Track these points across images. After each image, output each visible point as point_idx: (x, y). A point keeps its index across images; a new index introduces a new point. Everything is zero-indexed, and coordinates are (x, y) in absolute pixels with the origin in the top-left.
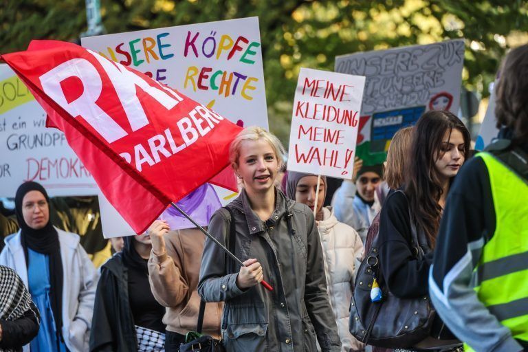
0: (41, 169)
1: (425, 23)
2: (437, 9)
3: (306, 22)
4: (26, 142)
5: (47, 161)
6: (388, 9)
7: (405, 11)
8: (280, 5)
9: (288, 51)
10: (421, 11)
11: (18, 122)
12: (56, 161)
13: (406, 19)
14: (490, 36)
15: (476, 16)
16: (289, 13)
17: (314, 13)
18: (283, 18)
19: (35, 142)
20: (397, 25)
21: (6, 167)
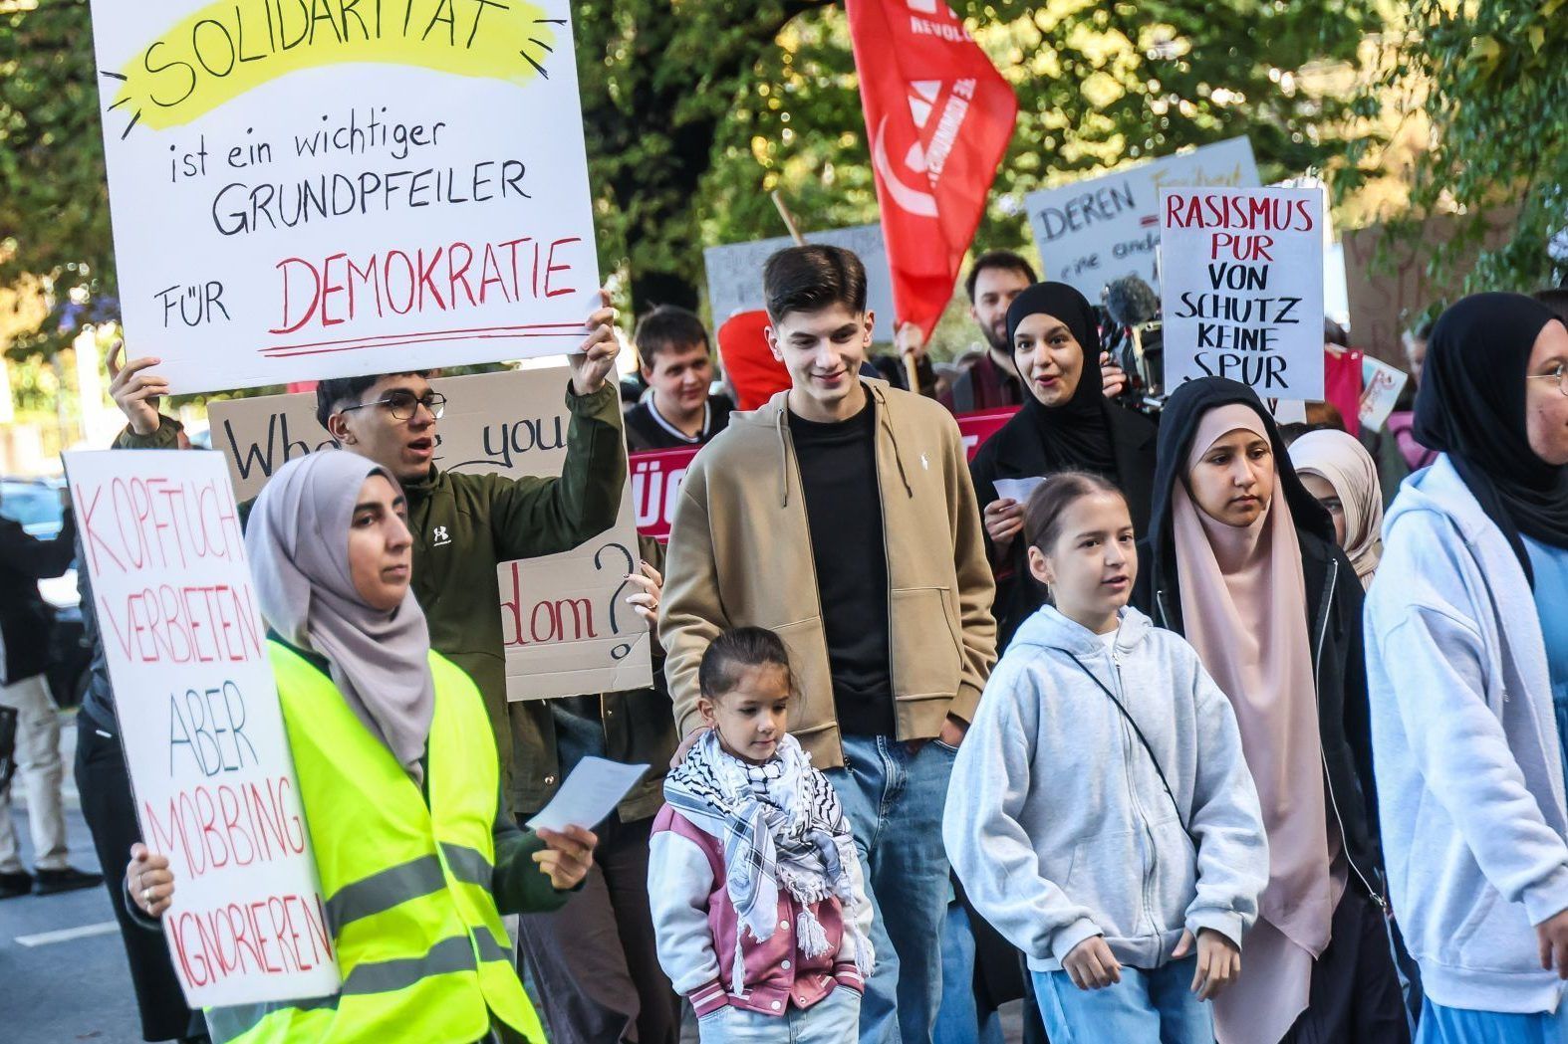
0: (325, 290)
1: (1094, 44)
2: (1124, 10)
3: (806, 53)
4: (272, 207)
5: (342, 263)
6: (1008, 16)
7: (1047, 20)
8: (750, 14)
9: (763, 123)
10: (1085, 14)
11: (246, 142)
12: (373, 260)
13: (1047, 37)
14: (1257, 72)
15: (1223, 25)
16: (769, 35)
17: (827, 32)
18: (754, 45)
19: (302, 205)
20: (1029, 54)
21: (214, 290)
